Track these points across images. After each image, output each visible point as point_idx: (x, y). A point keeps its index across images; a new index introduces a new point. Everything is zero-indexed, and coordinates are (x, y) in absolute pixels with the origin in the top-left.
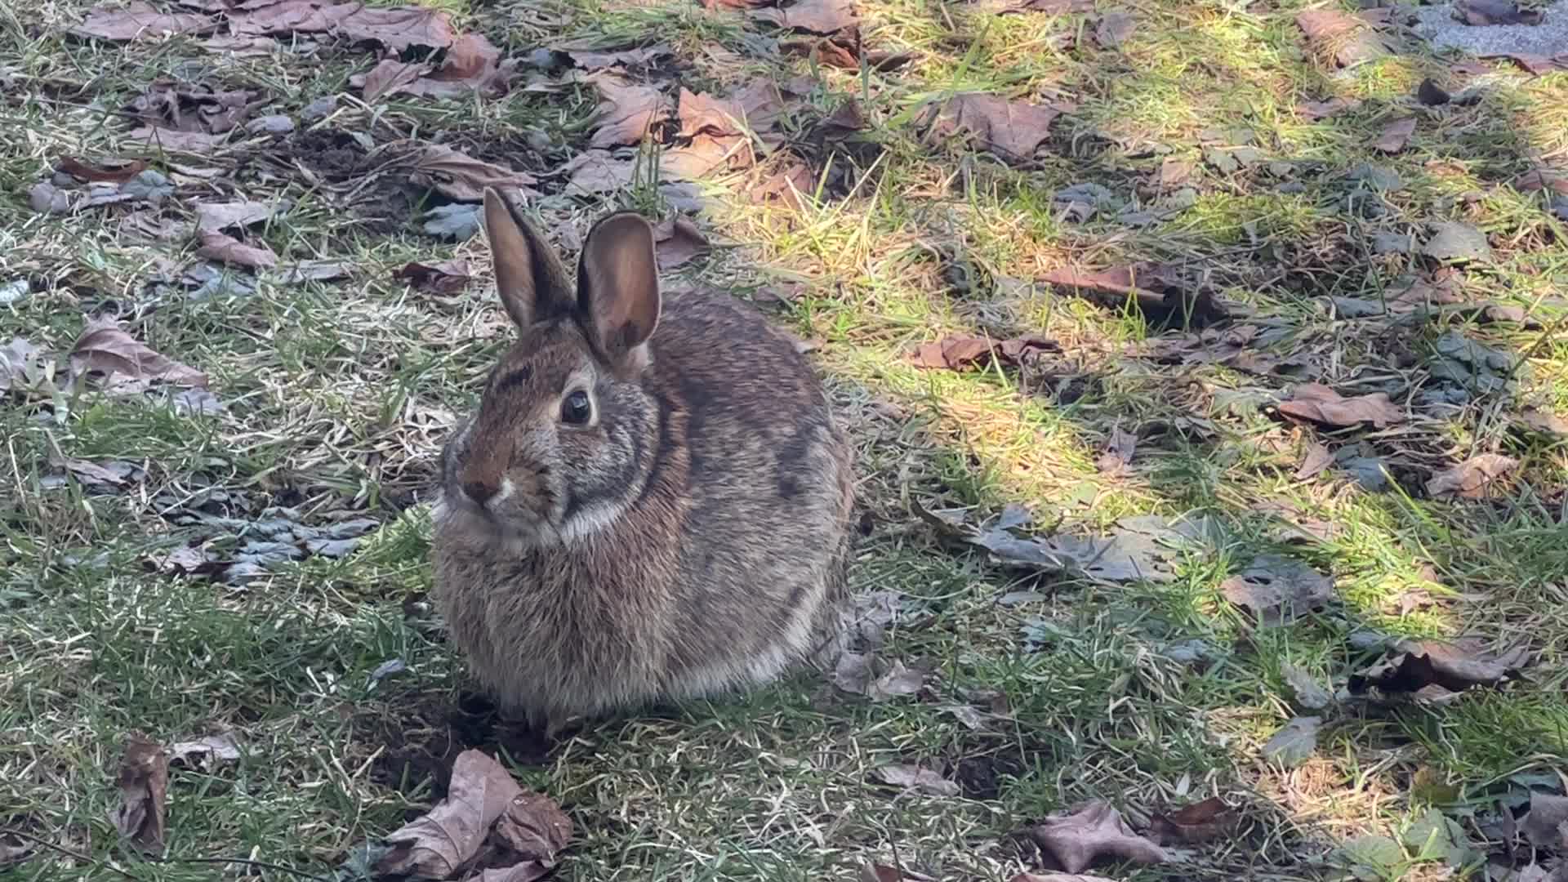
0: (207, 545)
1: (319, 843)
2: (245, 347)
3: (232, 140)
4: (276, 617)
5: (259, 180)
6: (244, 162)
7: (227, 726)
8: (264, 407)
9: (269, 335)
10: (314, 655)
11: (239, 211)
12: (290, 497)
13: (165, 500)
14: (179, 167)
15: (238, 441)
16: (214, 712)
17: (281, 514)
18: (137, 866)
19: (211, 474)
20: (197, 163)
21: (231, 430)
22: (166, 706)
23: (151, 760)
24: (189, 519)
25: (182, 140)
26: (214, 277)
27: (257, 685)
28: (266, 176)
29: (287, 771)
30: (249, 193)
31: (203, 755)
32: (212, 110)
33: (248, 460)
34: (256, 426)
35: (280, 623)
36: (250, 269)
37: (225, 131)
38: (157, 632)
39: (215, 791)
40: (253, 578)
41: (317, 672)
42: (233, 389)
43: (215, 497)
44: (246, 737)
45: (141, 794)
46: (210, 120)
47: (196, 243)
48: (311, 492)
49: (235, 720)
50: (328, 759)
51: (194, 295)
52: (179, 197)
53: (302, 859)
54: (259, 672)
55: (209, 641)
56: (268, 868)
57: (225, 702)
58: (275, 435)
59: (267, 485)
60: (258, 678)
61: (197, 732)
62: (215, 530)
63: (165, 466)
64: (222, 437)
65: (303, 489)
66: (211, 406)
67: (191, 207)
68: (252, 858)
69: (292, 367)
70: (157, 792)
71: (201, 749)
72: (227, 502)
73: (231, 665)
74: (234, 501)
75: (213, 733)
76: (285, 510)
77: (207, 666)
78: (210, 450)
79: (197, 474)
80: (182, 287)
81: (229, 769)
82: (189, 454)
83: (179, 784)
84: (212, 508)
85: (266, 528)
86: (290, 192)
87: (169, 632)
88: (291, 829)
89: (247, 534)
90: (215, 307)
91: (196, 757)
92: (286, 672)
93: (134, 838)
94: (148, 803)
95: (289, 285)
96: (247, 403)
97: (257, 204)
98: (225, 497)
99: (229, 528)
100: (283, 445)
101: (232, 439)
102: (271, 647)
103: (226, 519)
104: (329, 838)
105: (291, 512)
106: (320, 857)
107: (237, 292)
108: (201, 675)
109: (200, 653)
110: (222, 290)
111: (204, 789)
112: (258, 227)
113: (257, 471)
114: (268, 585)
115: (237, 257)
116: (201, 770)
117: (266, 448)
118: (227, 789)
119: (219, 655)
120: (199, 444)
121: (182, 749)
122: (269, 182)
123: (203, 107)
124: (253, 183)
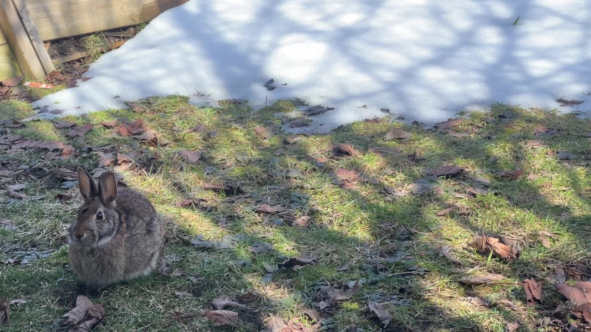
0: (16, 258)
1: (46, 319)
2: (21, 215)
3: (14, 172)
4: (33, 271)
5: (21, 179)
6: (18, 176)
7: (23, 296)
8: (26, 227)
9: (26, 212)
10: (42, 279)
11: (17, 186)
12: (34, 246)
13: (5, 249)
14: (3, 178)
15: (21, 234)
16: (19, 294)
17: (32, 250)
18: (4, 328)
19: (15, 242)
20: (7, 177)
21: (19, 233)
22: (8, 293)
23: (6, 304)
24: (11, 253)
25: (2, 173)
26: (13, 201)
27: (30, 286)
28: (23, 179)
29: (38, 305)
30: (19, 182)
31: (18, 303)
32: (9, 165)
33: (24, 239)
34: (25, 231)
35: (34, 273)
36: (21, 198)
37: (12, 170)
38: (5, 277)
39: (21, 311)
40: (27, 264)
41: (43, 283)
42: (19, 224)
43: (16, 247)
44: (28, 298)
45: (4, 312)
46: (9, 167)
47: (8, 194)
48: (39, 245)
49: (25, 295)
50: (47, 300)
51: (8, 205)
52: (3, 185)
53: (42, 323)
54: (29, 284)
55: (17, 278)
56: (35, 326)
57: (22, 291)
58: (29, 233)
59: (29, 244)
60: (30, 285)
61: (16, 298)
62: (17, 254)
63: (4, 241)
64: (17, 234)
65: (37, 244)
66: (14, 228)
67: (6, 187)
68: (31, 324)
69: (33, 218)
70: (8, 311)
71: (17, 301)
72: (20, 248)
73: (23, 282)
74: (21, 248)
75: (20, 298)
76: (33, 249)
77: (17, 283)
78: (15, 237)
79: (12, 242)
80: (5, 203)
81: (24, 305)
82: (10, 238)
83: (13, 310)
84: (16, 250)
85: (29, 253)
86: (29, 182)
87: (8, 276)
88: (40, 317)
89: (25, 255)
90: (13, 207)
91: (16, 303)
92: (36, 283)
93: (3, 323)
94: (6, 314)
95: (30, 201)
96: (22, 227)
97: (21, 185)
98: (19, 247)
99: (20, 254)
100: (32, 235)
101: (19, 234)
102: (32, 278)
103: (19, 252)
104: (49, 318)
105: (35, 249)
106: (46, 323)
107: (18, 204)
108: (16, 285)
109: (16, 280)
110: (15, 203)
111: (19, 310)
112: (22, 190)
113: (26, 241)
114: (30, 265)
115: (18, 196)
116: (18, 306)
117: (28, 236)
118: (24, 310)
119: (20, 281)
120: (12, 236)
121: (13, 302)
122: (24, 180)
123: (7, 165)
124: (20, 180)
